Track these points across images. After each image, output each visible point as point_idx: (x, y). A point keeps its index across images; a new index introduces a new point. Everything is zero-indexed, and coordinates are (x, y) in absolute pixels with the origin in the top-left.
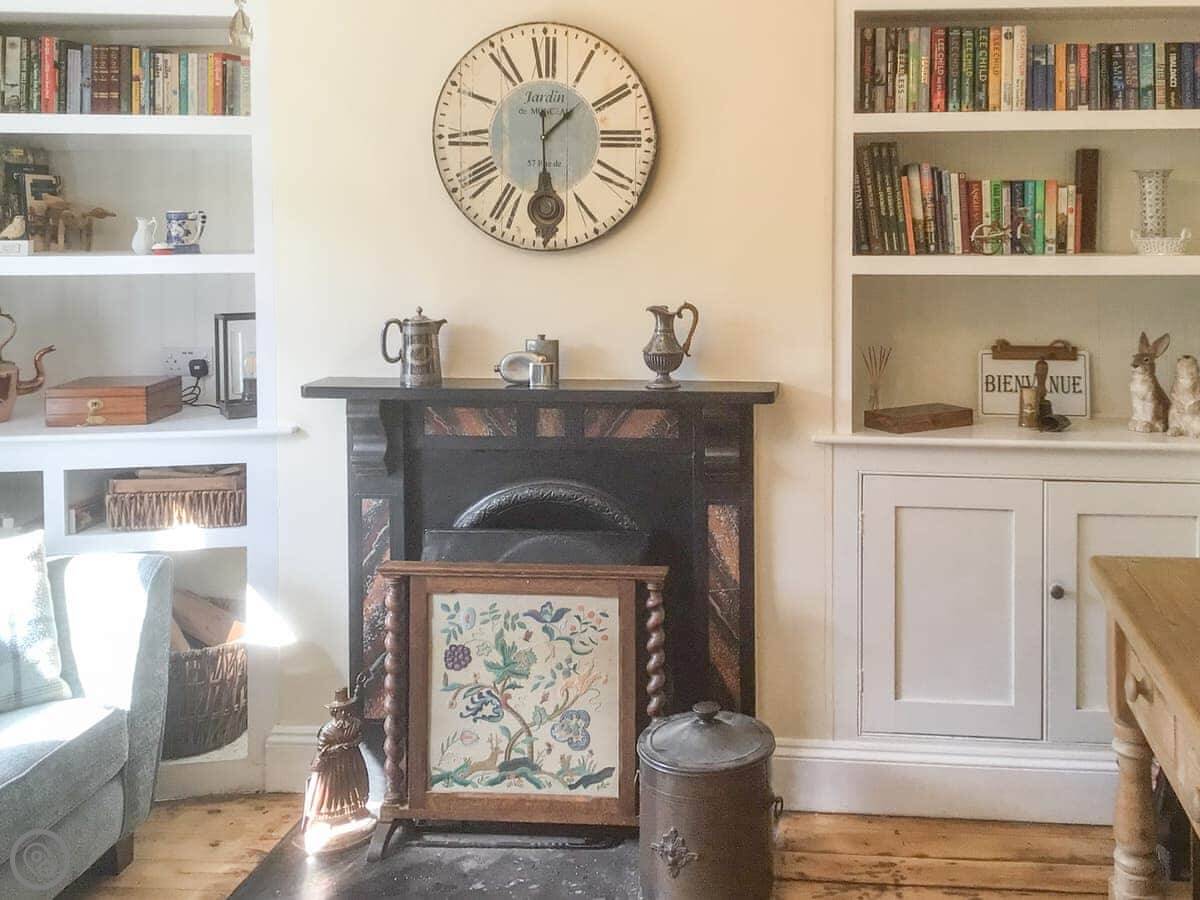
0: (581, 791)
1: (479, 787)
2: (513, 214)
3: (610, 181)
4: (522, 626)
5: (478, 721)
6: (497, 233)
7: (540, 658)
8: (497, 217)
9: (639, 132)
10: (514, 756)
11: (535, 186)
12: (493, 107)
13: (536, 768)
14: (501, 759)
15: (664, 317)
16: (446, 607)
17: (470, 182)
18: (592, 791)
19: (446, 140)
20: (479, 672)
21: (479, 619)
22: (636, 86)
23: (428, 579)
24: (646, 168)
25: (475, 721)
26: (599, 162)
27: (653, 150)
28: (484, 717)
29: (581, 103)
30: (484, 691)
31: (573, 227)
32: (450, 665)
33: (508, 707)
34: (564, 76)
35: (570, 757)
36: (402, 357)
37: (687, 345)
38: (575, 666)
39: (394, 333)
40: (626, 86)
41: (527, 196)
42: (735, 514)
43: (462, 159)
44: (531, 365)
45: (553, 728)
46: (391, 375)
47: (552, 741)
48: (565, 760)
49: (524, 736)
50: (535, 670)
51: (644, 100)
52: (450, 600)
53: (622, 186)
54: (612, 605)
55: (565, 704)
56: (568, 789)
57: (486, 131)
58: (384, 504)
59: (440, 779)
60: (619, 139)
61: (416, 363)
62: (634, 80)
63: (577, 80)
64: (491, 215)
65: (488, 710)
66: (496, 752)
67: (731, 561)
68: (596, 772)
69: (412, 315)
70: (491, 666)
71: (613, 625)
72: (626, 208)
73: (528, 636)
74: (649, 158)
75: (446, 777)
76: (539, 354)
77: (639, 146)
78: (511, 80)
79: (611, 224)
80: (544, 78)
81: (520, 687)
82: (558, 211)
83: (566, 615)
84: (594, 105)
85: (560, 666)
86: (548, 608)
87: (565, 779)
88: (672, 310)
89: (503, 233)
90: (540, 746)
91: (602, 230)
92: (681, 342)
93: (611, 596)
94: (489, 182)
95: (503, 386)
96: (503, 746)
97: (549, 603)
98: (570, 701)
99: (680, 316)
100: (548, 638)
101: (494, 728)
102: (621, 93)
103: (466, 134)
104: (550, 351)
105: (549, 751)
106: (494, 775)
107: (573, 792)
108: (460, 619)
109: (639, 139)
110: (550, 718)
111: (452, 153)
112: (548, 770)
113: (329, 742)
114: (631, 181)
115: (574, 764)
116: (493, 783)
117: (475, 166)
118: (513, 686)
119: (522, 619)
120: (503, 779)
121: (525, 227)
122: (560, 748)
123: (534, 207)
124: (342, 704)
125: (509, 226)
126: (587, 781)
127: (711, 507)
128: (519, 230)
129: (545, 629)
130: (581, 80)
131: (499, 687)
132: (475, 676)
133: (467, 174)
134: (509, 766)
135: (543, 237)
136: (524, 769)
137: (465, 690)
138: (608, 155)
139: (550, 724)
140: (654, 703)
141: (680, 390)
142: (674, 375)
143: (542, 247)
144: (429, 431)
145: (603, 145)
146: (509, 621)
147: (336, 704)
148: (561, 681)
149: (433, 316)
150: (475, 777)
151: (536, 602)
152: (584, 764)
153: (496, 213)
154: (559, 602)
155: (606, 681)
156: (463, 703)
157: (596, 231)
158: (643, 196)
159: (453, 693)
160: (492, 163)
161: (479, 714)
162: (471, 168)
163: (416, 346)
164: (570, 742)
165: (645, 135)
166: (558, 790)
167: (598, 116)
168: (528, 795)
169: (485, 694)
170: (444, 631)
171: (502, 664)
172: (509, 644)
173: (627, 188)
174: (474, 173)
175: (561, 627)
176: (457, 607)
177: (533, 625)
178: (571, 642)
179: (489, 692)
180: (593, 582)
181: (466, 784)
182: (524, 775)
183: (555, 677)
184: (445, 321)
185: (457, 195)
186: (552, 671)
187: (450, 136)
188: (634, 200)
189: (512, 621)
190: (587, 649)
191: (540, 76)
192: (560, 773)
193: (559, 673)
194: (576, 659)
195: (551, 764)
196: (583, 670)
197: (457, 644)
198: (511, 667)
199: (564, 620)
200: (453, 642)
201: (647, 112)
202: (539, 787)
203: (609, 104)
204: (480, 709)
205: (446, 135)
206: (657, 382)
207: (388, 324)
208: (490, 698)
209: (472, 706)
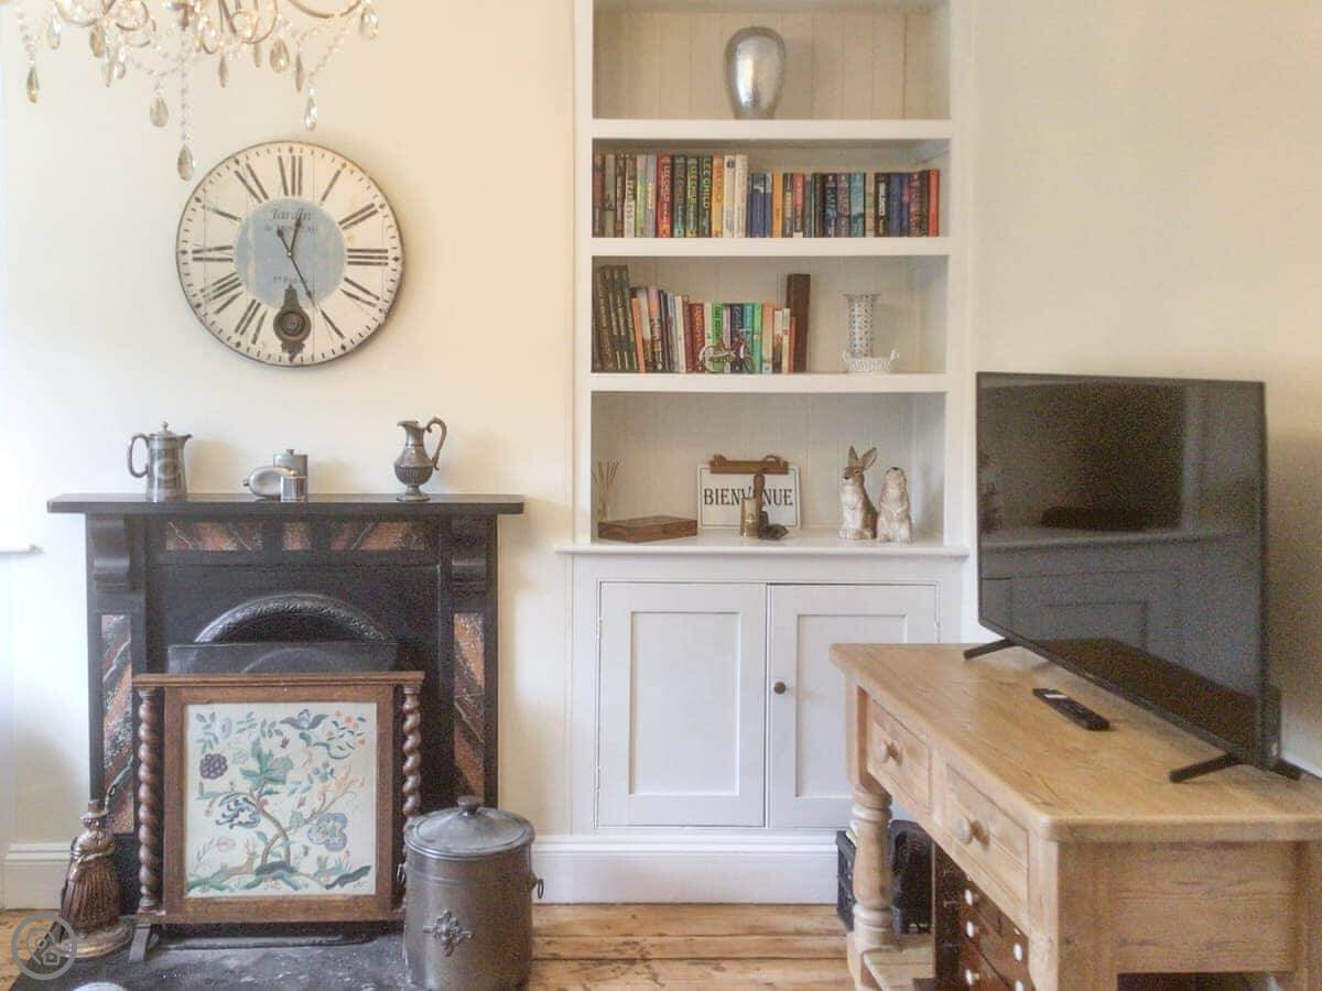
0: (338, 890)
1: (235, 889)
2: (258, 329)
3: (357, 298)
4: (279, 733)
5: (235, 827)
6: (243, 349)
7: (298, 763)
8: (242, 333)
9: (386, 251)
10: (271, 859)
11: (281, 301)
12: (237, 223)
13: (292, 871)
14: (257, 863)
15: (414, 430)
16: (201, 718)
17: (215, 297)
18: (350, 889)
19: (190, 256)
20: (235, 779)
21: (236, 728)
22: (382, 206)
23: (184, 690)
24: (393, 286)
25: (231, 827)
26: (347, 280)
27: (399, 269)
28: (240, 823)
29: (328, 221)
30: (240, 799)
31: (319, 342)
32: (206, 773)
33: (264, 813)
34: (309, 195)
35: (327, 858)
36: (148, 471)
37: (436, 459)
38: (332, 771)
39: (141, 449)
40: (372, 205)
41: (271, 312)
42: (480, 622)
43: (205, 275)
44: (282, 480)
45: (310, 831)
46: (136, 489)
47: (309, 844)
48: (321, 862)
49: (280, 841)
50: (292, 775)
51: (390, 221)
52: (205, 710)
53: (369, 303)
54: (369, 710)
55: (323, 805)
56: (324, 889)
57: (231, 248)
58: (125, 620)
59: (194, 886)
60: (365, 257)
61: (163, 477)
62: (379, 200)
63: (324, 198)
64: (237, 331)
65: (244, 817)
66: (252, 855)
68: (352, 871)
69: (157, 429)
70: (247, 774)
71: (370, 730)
72: (373, 325)
73: (285, 744)
74: (396, 276)
75: (202, 883)
76: (290, 469)
77: (387, 264)
78: (256, 196)
79: (358, 340)
80: (290, 196)
81: (277, 793)
82: (304, 326)
83: (323, 721)
84: (341, 223)
85: (317, 772)
86: (305, 715)
87: (322, 879)
88: (422, 425)
89: (248, 350)
90: (296, 849)
91: (349, 347)
92: (431, 454)
93: (369, 701)
94: (234, 298)
95: (254, 499)
96: (260, 849)
97: (306, 710)
98: (328, 802)
99: (430, 431)
100: (305, 744)
101: (250, 833)
102: (368, 212)
103: (210, 250)
104: (299, 464)
105: (306, 853)
106: (251, 878)
107: (331, 891)
108: (216, 729)
109: (387, 258)
110: (306, 822)
111: (196, 269)
112: (305, 872)
113: (84, 852)
114: (378, 299)
115: (331, 864)
116: (249, 887)
117: (219, 282)
118: (270, 793)
119: (278, 727)
120: (260, 882)
121: (271, 343)
122: (318, 850)
123: (280, 323)
124: (96, 815)
125: (254, 342)
126: (345, 879)
127: (456, 615)
128: (265, 345)
129: (302, 736)
130: (328, 199)
131: (256, 793)
132: (231, 784)
133: (210, 290)
134: (266, 870)
135: (290, 352)
136: (280, 872)
137: (221, 798)
138: (352, 272)
139: (306, 828)
140: (410, 803)
141: (431, 501)
142: (423, 488)
143: (288, 363)
144: (171, 546)
145: (350, 263)
146: (266, 729)
147: (90, 815)
148: (318, 785)
149: (179, 432)
150: (232, 882)
151: (293, 710)
152: (341, 865)
153: (241, 328)
154: (316, 708)
155: (362, 785)
156: (219, 811)
157: (343, 348)
158: (389, 314)
159: (207, 802)
160: (237, 279)
161: (236, 821)
162: (214, 284)
163: (162, 461)
164: (328, 845)
165: (392, 254)
166: (314, 889)
167: (345, 234)
168: (284, 897)
169: (241, 801)
170: (199, 741)
171: (258, 771)
172: (265, 751)
173: (374, 305)
174: (219, 289)
175: (319, 733)
176: (213, 716)
177: (291, 733)
178: (327, 746)
179: (245, 800)
180: (352, 688)
181: (221, 889)
182: (281, 877)
183: (312, 782)
184: (189, 436)
185: (201, 311)
186: (309, 775)
187: (195, 252)
188: (381, 317)
189: (269, 730)
190: (341, 753)
191: (286, 193)
192: (316, 874)
193: (316, 779)
194: (333, 764)
195: (307, 866)
196: (340, 774)
197: (213, 753)
198: (268, 774)
199: (321, 726)
200: (208, 751)
201: (393, 231)
202: (296, 888)
203: (355, 223)
204: (236, 816)
205: (190, 251)
206: (407, 494)
207: (134, 439)
208: (246, 805)
209: (228, 813)
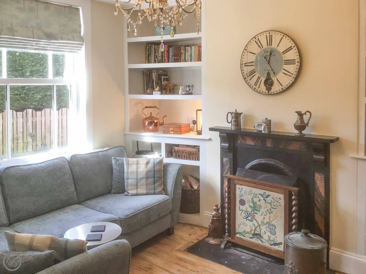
0: (273, 246)
1: (247, 238)
2: (260, 84)
3: (287, 74)
4: (258, 197)
5: (247, 220)
6: (256, 90)
7: (263, 207)
8: (256, 85)
9: (295, 60)
10: (256, 232)
11: (266, 76)
12: (255, 55)
13: (262, 237)
14: (253, 232)
15: (300, 114)
16: (239, 188)
17: (249, 76)
18: (276, 248)
19: (244, 65)
21: (248, 193)
22: (294, 47)
23: (235, 180)
24: (297, 70)
25: (246, 220)
26: (283, 69)
27: (299, 65)
28: (249, 220)
29: (279, 52)
30: (249, 213)
31: (276, 88)
32: (240, 204)
33: (254, 218)
34: (274, 46)
35: (271, 236)
36: (231, 122)
37: (308, 123)
38: (272, 211)
39: (230, 116)
40: (291, 47)
41: (264, 79)
42: (323, 177)
43: (247, 70)
44: (263, 126)
45: (266, 227)
46: (228, 126)
47: (266, 231)
48: (269, 237)
49: (258, 228)
50: (261, 210)
51: (297, 51)
52: (241, 187)
53: (290, 76)
54: (282, 196)
55: (269, 221)
56: (270, 245)
57: (253, 62)
58: (228, 160)
59: (238, 233)
60: (289, 62)
61: (234, 124)
62: (294, 45)
63: (278, 46)
64: (254, 85)
65: (250, 218)
66: (251, 230)
67: (322, 190)
68: (277, 243)
69: (234, 111)
70: (250, 207)
71: (282, 202)
72: (291, 82)
73: (259, 200)
74: (298, 67)
75: (239, 233)
76: (265, 123)
77: (295, 64)
78: (260, 47)
79: (286, 87)
80: (269, 46)
81: (258, 214)
82: (272, 84)
83: (270, 197)
84: (282, 53)
85: (268, 211)
86: (265, 194)
87: (269, 242)
88: (303, 112)
89: (257, 90)
90: (263, 231)
91: (284, 89)
92: (306, 122)
93: (283, 194)
94: (254, 76)
95: (256, 131)
96: (253, 229)
97: (265, 192)
98: (270, 221)
99: (306, 114)
100: (265, 202)
101: (251, 223)
102: (290, 49)
103: (248, 63)
104: (268, 123)
105: (265, 233)
106: (251, 236)
107: (271, 246)
108: (243, 192)
109: (295, 62)
110: (265, 224)
111: (245, 68)
112: (265, 239)
113: (213, 217)
114: (292, 74)
115: (272, 239)
116: (251, 238)
117: (250, 72)
118: (256, 213)
119: (258, 195)
120: (254, 238)
121: (263, 88)
122: (269, 234)
123: (266, 82)
124: (216, 208)
125: (259, 88)
126: (275, 244)
127: (315, 173)
128: (261, 89)
129: (264, 199)
131: (252, 212)
132: (246, 208)
133: (248, 74)
134: (255, 235)
135: (268, 90)
136: (258, 236)
137: (244, 211)
138: (285, 67)
140: (294, 227)
141: (305, 136)
142: (303, 132)
143: (267, 94)
144: (239, 142)
145: (285, 64)
146: (255, 195)
147: (215, 208)
148: (268, 215)
149: (239, 111)
150: (246, 235)
151: (262, 192)
152: (274, 240)
153: (256, 84)
154: (268, 193)
155: (280, 218)
156: (244, 215)
157: (282, 89)
158: (297, 78)
159: (241, 211)
160: (255, 71)
161: (247, 219)
162: (249, 72)
163: (234, 119)
164: (271, 232)
165: (297, 61)
166: (267, 245)
167: (283, 56)
168: (260, 244)
169: (249, 214)
170: (239, 195)
171: (253, 207)
172: (255, 202)
173: (291, 76)
174: (250, 74)
175: (269, 200)
176: (242, 189)
177: (262, 198)
178: (271, 204)
179: (250, 213)
180: (277, 189)
181: (244, 236)
182: (259, 238)
183: (267, 213)
184: (242, 113)
185: (246, 80)
187: (245, 64)
188: (293, 80)
189: (255, 196)
190: (275, 207)
191: (268, 46)
192: (268, 240)
195: (265, 237)
196: (274, 213)
197: (242, 199)
198: (256, 208)
200: (241, 198)
201: (297, 54)
202: (263, 243)
203: (286, 52)
204: (248, 217)
205: (244, 64)
206: (298, 134)
207: (228, 113)
208: (250, 215)
209: (246, 216)
